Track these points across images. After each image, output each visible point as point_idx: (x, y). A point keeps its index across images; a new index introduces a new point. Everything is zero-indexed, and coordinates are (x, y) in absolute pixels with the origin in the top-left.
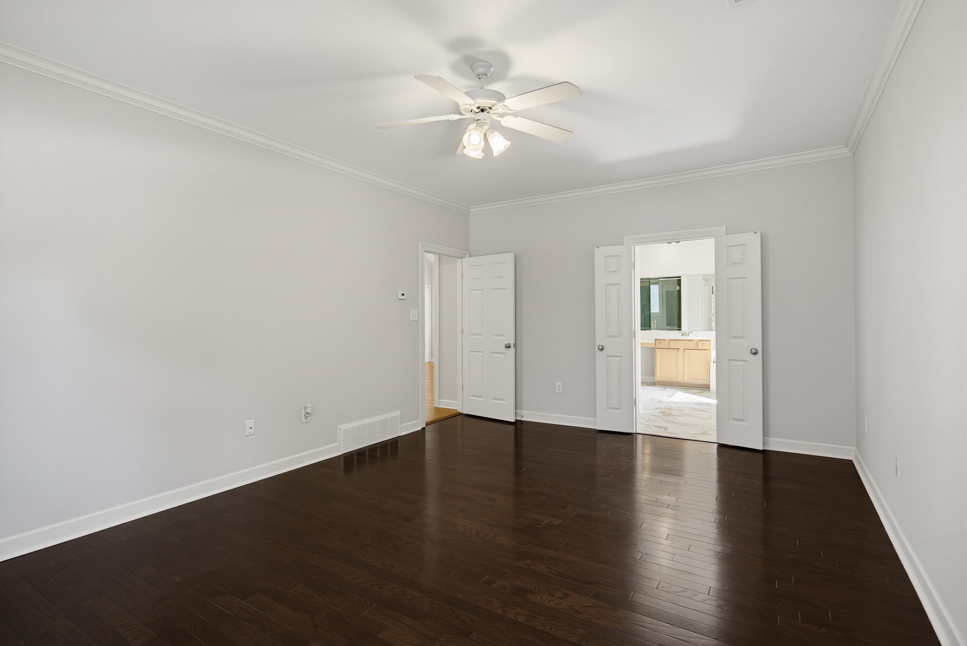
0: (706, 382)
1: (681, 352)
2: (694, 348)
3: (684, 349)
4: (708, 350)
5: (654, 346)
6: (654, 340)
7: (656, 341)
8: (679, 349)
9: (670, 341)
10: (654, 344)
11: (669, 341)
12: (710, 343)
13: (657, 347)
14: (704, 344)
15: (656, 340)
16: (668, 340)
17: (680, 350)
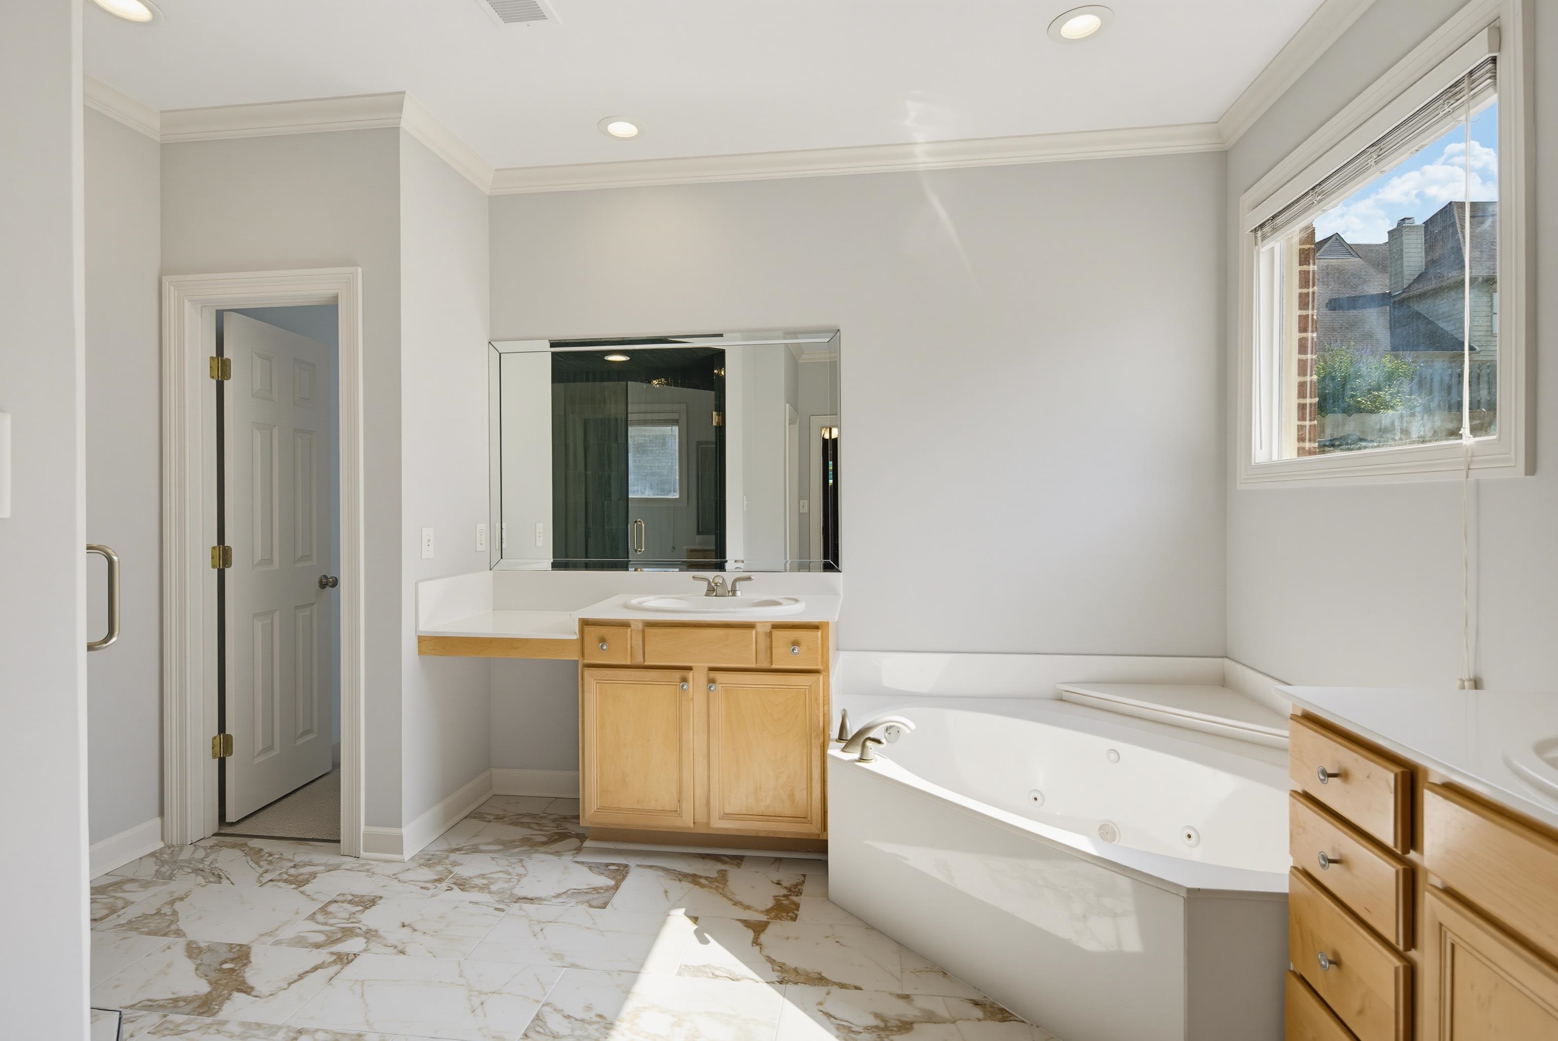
0: (811, 829)
1: (698, 679)
2: (753, 665)
3: (712, 669)
4: (816, 672)
5: (575, 656)
6: (577, 628)
7: (587, 629)
8: (689, 669)
9: (650, 631)
10: (577, 648)
11: (643, 631)
12: (825, 639)
13: (587, 661)
14: (796, 643)
15: (585, 623)
16: (640, 626)
17: (690, 675)
